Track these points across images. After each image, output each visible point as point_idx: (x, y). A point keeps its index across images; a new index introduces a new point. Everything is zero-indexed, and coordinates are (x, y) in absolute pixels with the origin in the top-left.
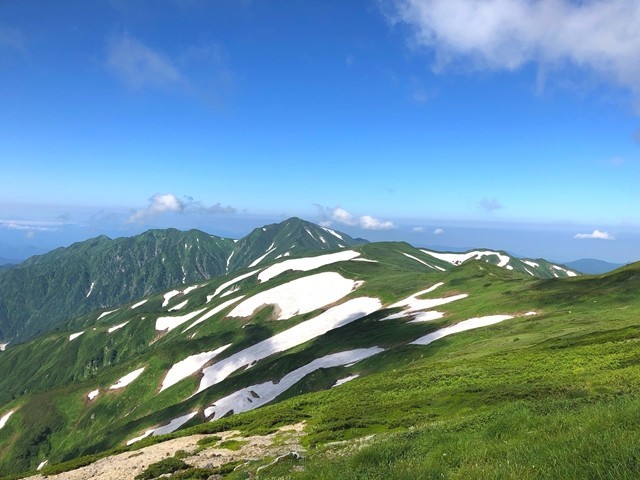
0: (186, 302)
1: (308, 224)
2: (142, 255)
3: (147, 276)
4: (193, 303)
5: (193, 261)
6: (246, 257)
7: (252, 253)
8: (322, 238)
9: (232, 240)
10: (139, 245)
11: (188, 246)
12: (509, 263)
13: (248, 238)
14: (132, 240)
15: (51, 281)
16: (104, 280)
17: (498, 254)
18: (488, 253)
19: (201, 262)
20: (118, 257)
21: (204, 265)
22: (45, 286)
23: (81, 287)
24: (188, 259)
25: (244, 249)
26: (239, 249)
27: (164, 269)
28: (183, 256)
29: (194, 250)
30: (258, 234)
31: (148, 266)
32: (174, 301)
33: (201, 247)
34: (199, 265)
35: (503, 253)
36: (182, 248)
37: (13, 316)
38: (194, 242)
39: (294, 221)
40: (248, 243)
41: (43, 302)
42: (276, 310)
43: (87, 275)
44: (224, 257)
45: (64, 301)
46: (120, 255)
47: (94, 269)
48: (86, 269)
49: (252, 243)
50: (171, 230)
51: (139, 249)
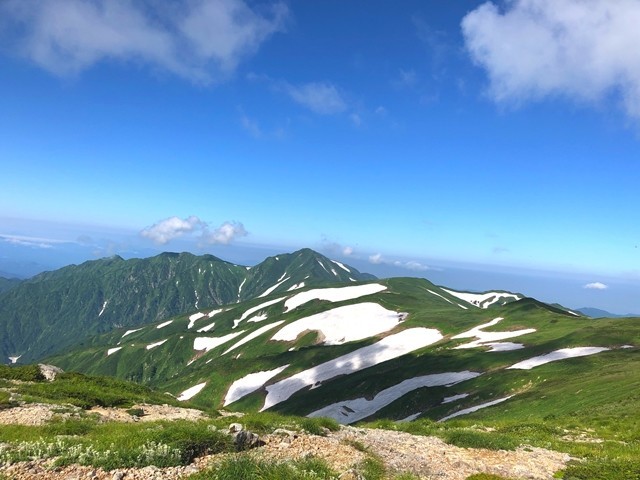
0: (212, 325)
1: (320, 256)
2: (156, 276)
3: (161, 297)
4: (221, 326)
5: (206, 286)
6: (258, 284)
7: (264, 281)
8: (333, 271)
9: (245, 267)
10: (153, 267)
11: (202, 271)
13: (261, 266)
14: (146, 262)
15: (65, 298)
16: (117, 300)
17: (515, 297)
18: (505, 295)
19: (214, 287)
20: (132, 278)
21: (217, 290)
22: (59, 302)
23: (94, 305)
24: (201, 284)
25: (257, 277)
26: (251, 277)
27: (177, 292)
28: (197, 279)
29: (207, 275)
30: (270, 263)
31: (162, 288)
32: (200, 323)
33: (215, 273)
34: (212, 290)
36: (196, 272)
37: (26, 329)
38: (208, 268)
39: (306, 252)
40: (261, 271)
41: (56, 317)
42: (320, 336)
43: (101, 294)
44: (237, 283)
45: (77, 317)
46: (134, 276)
47: (107, 288)
48: (100, 287)
49: (265, 271)
50: (185, 254)
51: (153, 271)
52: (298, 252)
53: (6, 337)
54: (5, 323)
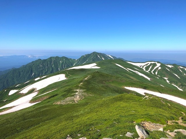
1: (98, 54)
2: (48, 64)
3: (48, 71)
5: (62, 66)
8: (103, 58)
9: (75, 60)
11: (61, 62)
12: (160, 66)
14: (45, 60)
15: (22, 73)
16: (36, 73)
17: (156, 63)
18: (153, 63)
19: (65, 66)
20: (41, 66)
22: (20, 74)
23: (29, 75)
24: (61, 66)
26: (77, 62)
27: (53, 69)
28: (59, 65)
29: (63, 63)
30: (83, 58)
33: (65, 62)
34: (64, 67)
35: (158, 62)
36: (59, 63)
37: (10, 83)
38: (63, 61)
39: (94, 53)
40: (80, 60)
41: (19, 79)
43: (32, 71)
45: (25, 79)
47: (34, 69)
48: (32, 69)
49: (81, 60)
50: (57, 57)
51: (47, 63)
52: (92, 53)
53: (4, 86)
54: (4, 82)
